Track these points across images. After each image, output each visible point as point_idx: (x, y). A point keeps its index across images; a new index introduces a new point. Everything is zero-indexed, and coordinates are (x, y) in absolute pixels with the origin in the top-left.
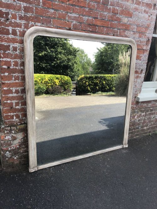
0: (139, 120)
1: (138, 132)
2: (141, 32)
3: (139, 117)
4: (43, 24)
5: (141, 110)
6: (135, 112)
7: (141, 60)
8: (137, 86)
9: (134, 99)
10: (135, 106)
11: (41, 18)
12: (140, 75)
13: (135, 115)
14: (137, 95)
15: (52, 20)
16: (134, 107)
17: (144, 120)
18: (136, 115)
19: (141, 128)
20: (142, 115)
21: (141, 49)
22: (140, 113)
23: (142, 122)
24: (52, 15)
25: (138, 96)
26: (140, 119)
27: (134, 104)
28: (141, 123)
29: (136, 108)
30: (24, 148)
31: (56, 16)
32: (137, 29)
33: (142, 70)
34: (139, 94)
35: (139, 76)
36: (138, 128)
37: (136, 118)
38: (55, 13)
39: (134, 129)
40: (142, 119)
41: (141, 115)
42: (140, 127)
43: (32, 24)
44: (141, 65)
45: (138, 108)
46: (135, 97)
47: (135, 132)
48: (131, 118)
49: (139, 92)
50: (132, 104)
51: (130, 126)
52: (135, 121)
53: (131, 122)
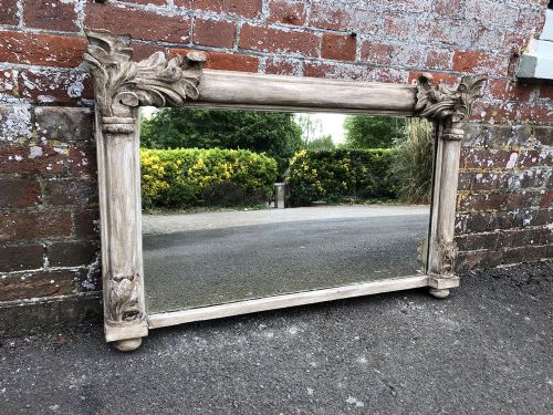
0: (526, 182)
1: (517, 239)
3: (528, 164)
6: (508, 133)
9: (506, 64)
10: (509, 107)
13: (507, 148)
14: (523, 43)
16: (502, 112)
17: (548, 186)
18: (512, 152)
19: (533, 223)
20: (543, 155)
22: (532, 143)
23: (539, 195)
26: (530, 173)
28: (533, 195)
29: (512, 116)
34: (532, 41)
36: (518, 222)
37: (511, 164)
39: (501, 223)
40: (540, 176)
41: (535, 154)
42: (527, 217)
45: (523, 118)
46: (515, 56)
47: (502, 238)
48: (490, 162)
49: (534, 30)
50: (496, 93)
51: (481, 204)
52: (506, 184)
53: (488, 186)
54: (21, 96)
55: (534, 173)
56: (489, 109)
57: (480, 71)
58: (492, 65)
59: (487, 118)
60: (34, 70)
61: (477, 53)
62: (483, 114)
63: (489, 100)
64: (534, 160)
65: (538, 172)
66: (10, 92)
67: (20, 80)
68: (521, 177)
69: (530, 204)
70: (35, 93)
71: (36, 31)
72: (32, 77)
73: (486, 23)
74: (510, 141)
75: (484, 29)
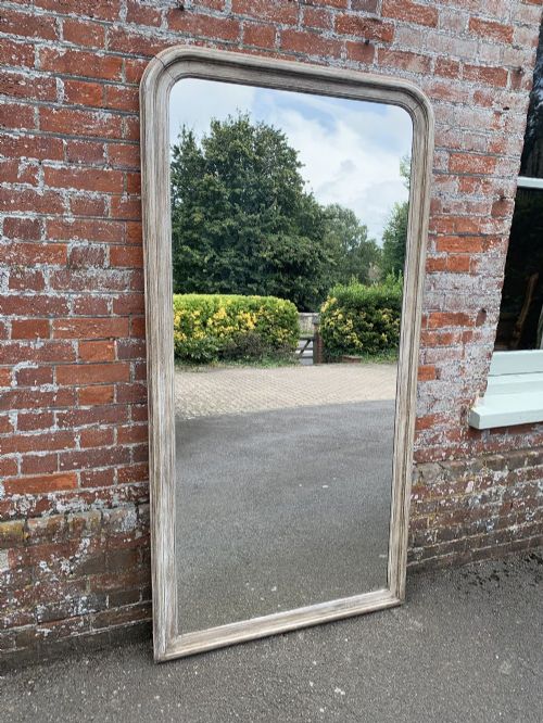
0: (484, 499)
1: (483, 542)
2: (469, 173)
3: (484, 486)
4: (70, 161)
5: (491, 458)
6: (464, 468)
7: (478, 274)
8: (469, 369)
9: (458, 418)
10: (465, 446)
11: (65, 143)
12: (476, 330)
13: (464, 479)
14: (470, 402)
15: (105, 146)
16: (460, 450)
17: (504, 499)
18: (469, 480)
19: (495, 528)
20: (496, 479)
21: (474, 236)
22: (485, 472)
23: (497, 507)
24: (106, 130)
25: (474, 409)
26: (486, 492)
27: (461, 438)
28: (492, 508)
29: (469, 451)
30: (18, 607)
31: (121, 131)
32: (450, 163)
33: (483, 311)
34: (478, 399)
35: (474, 332)
36: (483, 529)
37: (468, 490)
38: (118, 122)
39: (467, 532)
40: (496, 494)
41: (490, 479)
42: (489, 524)
43: (29, 166)
44: (478, 292)
45: (478, 451)
46: (463, 413)
47: (469, 542)
48: (451, 491)
49: (478, 392)
50: (451, 439)
51: (447, 520)
52: (467, 504)
53: (452, 508)
54: (129, 500)
55: (491, 492)
56: (448, 451)
57: (436, 427)
58: (446, 421)
59: (447, 456)
60: (137, 485)
61: (433, 416)
62: (444, 454)
63: (448, 444)
64: (489, 483)
65: (494, 490)
66: (123, 500)
67: (130, 491)
68: (480, 497)
69: (490, 515)
70: (137, 498)
71: (139, 464)
72: (135, 489)
73: (437, 396)
74: (466, 473)
75: (436, 400)
